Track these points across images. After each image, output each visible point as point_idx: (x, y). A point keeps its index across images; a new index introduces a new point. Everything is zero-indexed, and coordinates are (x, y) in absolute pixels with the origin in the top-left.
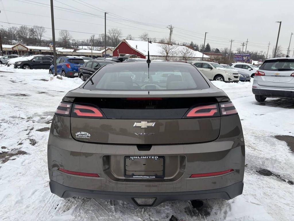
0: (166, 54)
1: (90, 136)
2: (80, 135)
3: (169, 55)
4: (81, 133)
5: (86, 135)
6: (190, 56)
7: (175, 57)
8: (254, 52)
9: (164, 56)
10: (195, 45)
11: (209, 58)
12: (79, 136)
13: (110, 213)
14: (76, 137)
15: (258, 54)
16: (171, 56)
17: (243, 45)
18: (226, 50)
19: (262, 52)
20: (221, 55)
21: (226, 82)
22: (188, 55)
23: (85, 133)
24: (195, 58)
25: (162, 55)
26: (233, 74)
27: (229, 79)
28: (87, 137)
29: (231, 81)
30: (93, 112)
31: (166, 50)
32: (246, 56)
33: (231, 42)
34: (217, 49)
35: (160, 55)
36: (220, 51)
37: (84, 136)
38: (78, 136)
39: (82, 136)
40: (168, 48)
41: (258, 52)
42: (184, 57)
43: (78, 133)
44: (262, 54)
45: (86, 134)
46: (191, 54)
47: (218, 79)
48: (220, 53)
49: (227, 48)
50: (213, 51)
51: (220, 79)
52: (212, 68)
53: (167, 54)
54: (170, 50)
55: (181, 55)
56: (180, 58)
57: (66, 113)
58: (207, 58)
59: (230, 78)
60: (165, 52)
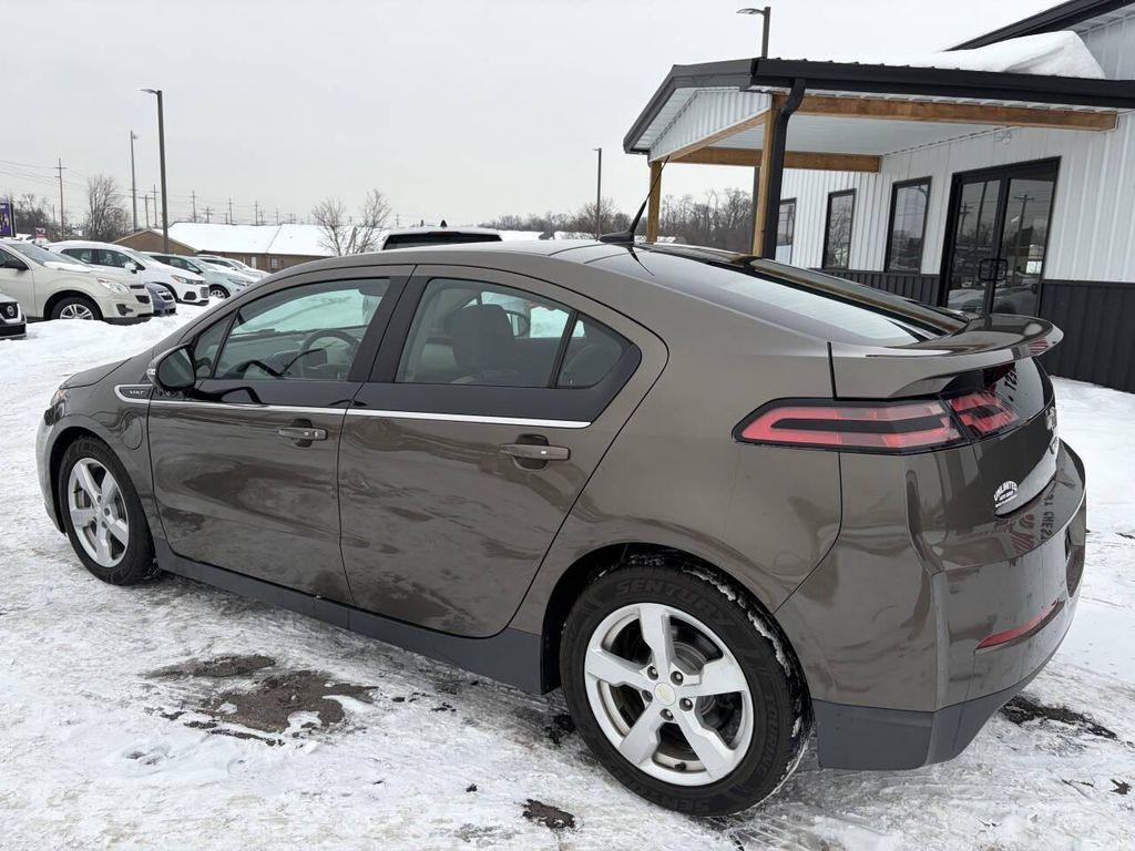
21: (111, 321)
26: (132, 287)
27: (122, 308)
29: (128, 315)
43: (999, 492)
47: (68, 313)
51: (80, 311)
52: (22, 267)
59: (124, 306)
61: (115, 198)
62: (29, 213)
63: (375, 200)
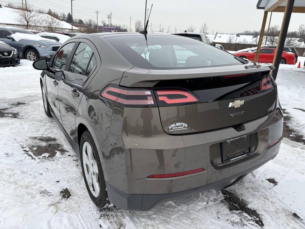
0: (26, 23)
1: (187, 126)
2: (174, 127)
3: (30, 23)
4: (175, 125)
5: (183, 126)
6: (57, 27)
7: (38, 27)
8: (118, 25)
9: (23, 26)
10: (54, 14)
11: (78, 30)
12: (174, 129)
13: (176, 209)
14: (170, 130)
15: (121, 28)
16: (33, 25)
17: (109, 18)
18: (90, 21)
19: (125, 25)
20: (85, 27)
22: (54, 25)
23: (181, 124)
24: (63, 29)
25: (21, 24)
28: (184, 128)
30: (186, 97)
31: (26, 18)
32: (114, 29)
33: (96, 13)
34: (80, 20)
35: (19, 23)
36: (84, 22)
37: (180, 127)
38: (172, 129)
39: (178, 128)
40: (28, 16)
41: (121, 26)
42: (49, 27)
43: (172, 126)
44: (125, 28)
45: (183, 124)
46: (58, 24)
48: (84, 24)
49: (91, 20)
50: (76, 22)
53: (28, 22)
54: (32, 18)
55: (46, 25)
56: (45, 28)
57: (149, 103)
58: (76, 30)
60: (24, 20)
61: (141, 26)
62: (124, 30)
63: (204, 26)
